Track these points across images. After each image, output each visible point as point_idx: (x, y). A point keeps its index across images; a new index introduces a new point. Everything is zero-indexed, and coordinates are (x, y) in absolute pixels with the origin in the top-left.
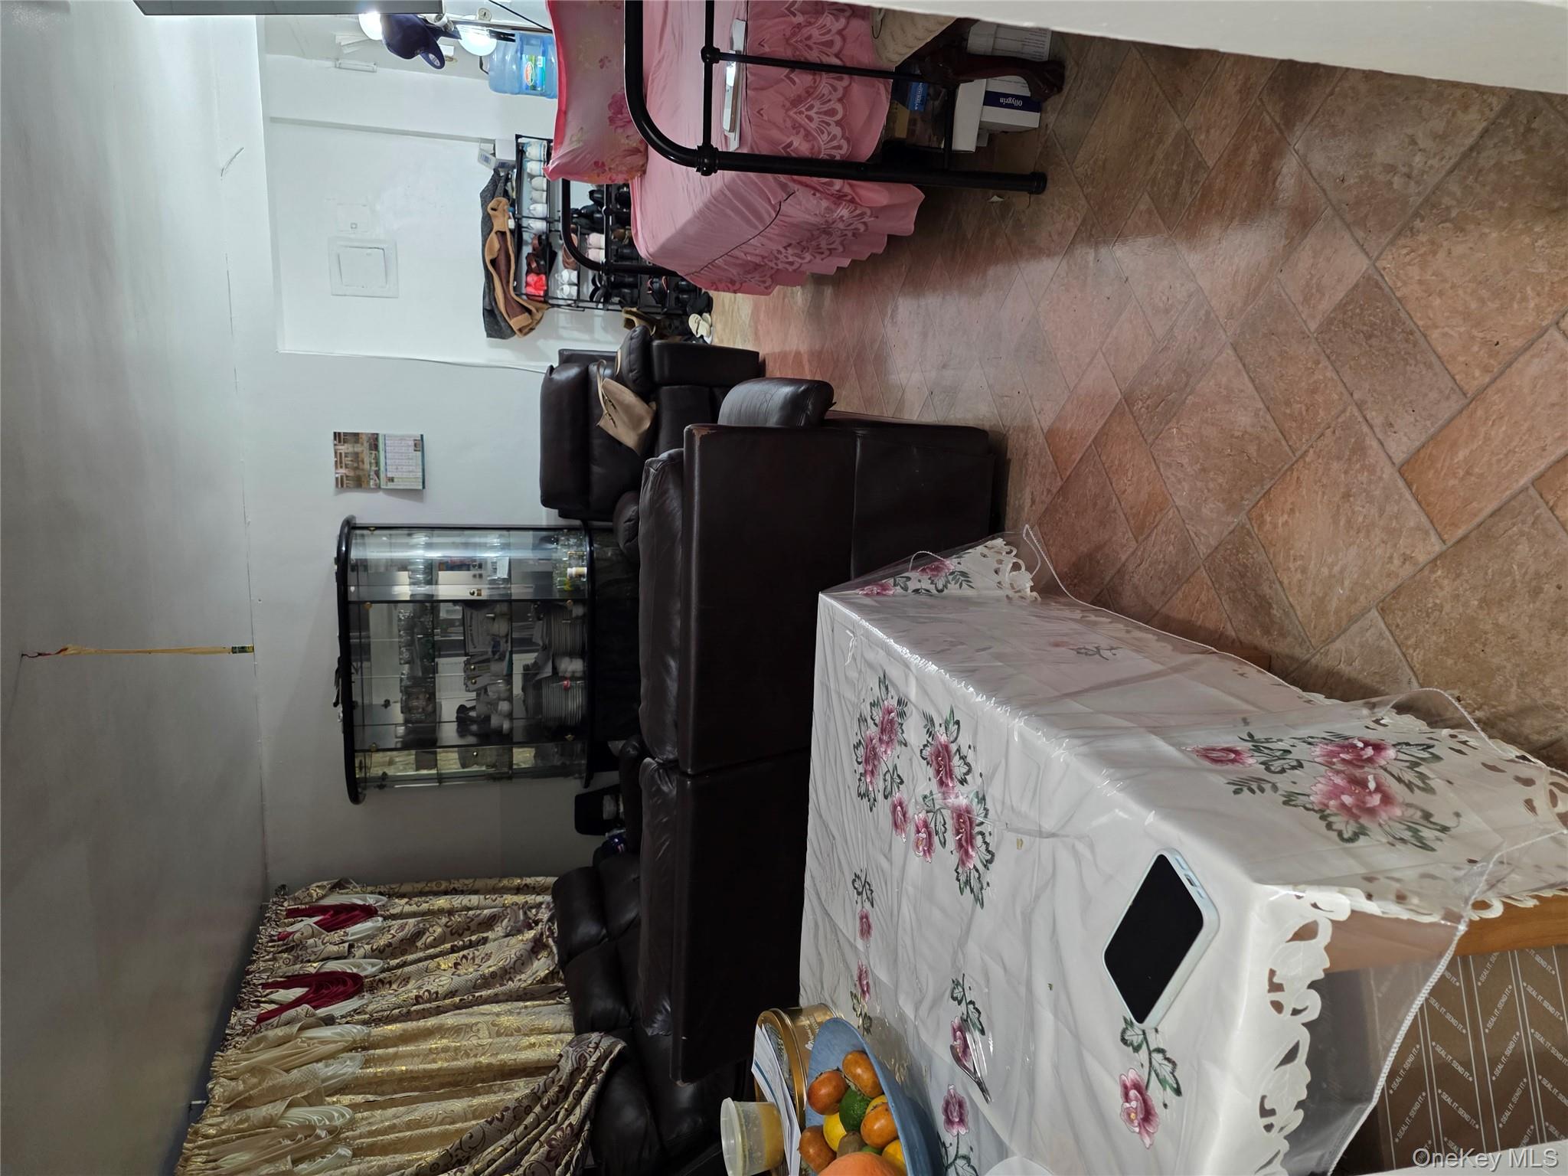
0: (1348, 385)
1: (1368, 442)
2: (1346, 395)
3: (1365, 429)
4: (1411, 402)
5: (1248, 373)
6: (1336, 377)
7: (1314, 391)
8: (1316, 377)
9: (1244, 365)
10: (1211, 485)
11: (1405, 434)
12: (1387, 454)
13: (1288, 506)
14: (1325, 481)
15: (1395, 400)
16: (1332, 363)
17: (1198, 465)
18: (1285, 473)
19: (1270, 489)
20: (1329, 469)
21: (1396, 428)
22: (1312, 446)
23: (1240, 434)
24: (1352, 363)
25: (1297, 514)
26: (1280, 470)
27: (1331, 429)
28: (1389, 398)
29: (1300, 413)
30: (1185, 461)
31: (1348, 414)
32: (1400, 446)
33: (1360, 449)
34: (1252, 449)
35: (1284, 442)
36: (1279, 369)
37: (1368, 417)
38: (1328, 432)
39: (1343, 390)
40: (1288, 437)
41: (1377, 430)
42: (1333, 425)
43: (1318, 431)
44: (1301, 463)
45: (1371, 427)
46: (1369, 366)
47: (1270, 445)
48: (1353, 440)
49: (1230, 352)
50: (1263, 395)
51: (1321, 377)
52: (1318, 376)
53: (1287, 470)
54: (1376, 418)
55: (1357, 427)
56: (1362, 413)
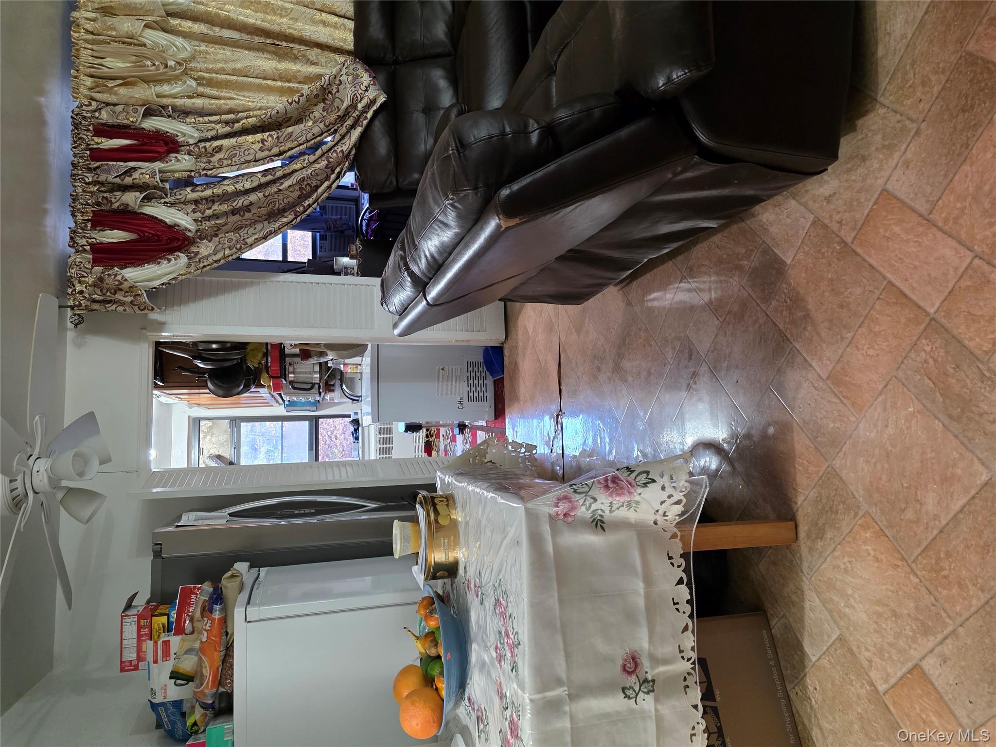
0: (967, 622)
1: (931, 638)
2: (959, 620)
3: (940, 637)
4: (962, 683)
5: (968, 503)
6: (973, 609)
7: (960, 586)
8: (970, 587)
9: (973, 498)
10: (879, 466)
11: (940, 674)
12: (926, 656)
13: (880, 556)
14: (901, 593)
15: (962, 668)
16: (983, 606)
17: (890, 448)
18: (899, 552)
19: (887, 537)
20: (908, 599)
21: (944, 666)
22: (921, 581)
23: (919, 498)
24: (985, 629)
25: (876, 565)
26: (900, 546)
27: (935, 602)
28: (963, 664)
29: (942, 569)
30: (891, 430)
31: (947, 620)
32: (930, 665)
33: (926, 631)
34: (910, 515)
35: (919, 550)
36: (974, 543)
37: (947, 640)
38: (932, 599)
39: (964, 618)
40: (924, 555)
41: (939, 648)
42: (937, 604)
43: (932, 589)
44: (908, 570)
45: (941, 643)
46: (984, 647)
47: (916, 534)
48: (930, 624)
49: (984, 478)
50: (951, 525)
51: (971, 593)
52: (972, 590)
53: (901, 554)
54: (948, 648)
55: (939, 630)
56: (949, 635)
